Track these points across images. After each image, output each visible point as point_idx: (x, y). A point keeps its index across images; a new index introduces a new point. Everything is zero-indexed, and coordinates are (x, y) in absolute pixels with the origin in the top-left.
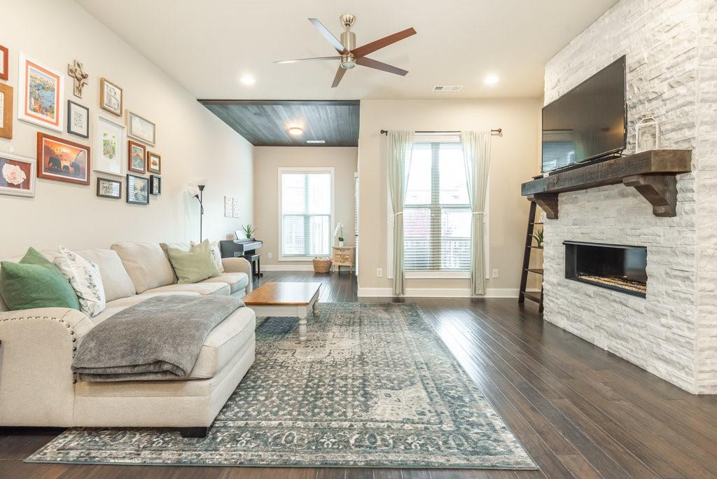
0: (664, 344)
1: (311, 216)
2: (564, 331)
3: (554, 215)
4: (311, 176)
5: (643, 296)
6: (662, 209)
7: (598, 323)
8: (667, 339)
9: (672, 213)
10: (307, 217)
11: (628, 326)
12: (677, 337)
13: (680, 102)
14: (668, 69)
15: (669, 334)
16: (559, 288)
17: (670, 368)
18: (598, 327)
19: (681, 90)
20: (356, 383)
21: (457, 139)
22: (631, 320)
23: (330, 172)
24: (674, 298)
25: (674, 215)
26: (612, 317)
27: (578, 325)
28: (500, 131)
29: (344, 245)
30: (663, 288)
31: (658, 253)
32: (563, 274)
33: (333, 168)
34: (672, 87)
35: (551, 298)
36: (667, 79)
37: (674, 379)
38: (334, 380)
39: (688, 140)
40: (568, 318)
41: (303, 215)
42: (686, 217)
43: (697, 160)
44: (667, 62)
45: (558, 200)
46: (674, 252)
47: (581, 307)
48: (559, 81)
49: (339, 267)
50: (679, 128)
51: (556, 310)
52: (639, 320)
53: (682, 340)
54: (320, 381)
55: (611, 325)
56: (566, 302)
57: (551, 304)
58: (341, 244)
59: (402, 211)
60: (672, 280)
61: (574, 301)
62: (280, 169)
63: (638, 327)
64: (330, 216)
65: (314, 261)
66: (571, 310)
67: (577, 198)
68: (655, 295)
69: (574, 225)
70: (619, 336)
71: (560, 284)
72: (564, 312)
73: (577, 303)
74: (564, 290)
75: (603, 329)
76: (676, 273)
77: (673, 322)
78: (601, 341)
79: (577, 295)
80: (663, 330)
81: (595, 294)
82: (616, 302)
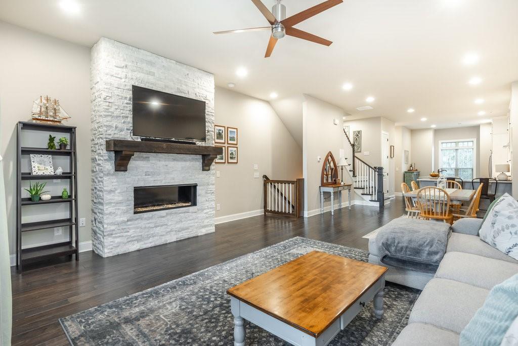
0: (205, 221)
3: (122, 169)
5: (196, 205)
7: (168, 230)
8: (207, 218)
11: (189, 222)
15: (207, 216)
16: (129, 223)
17: (207, 229)
22: (191, 218)
24: (208, 201)
27: (150, 240)
30: (204, 199)
32: (132, 211)
40: (138, 241)
47: (155, 227)
48: (126, 66)
52: (194, 215)
55: (178, 226)
56: (138, 230)
61: (147, 225)
67: (149, 157)
68: (201, 203)
69: (146, 175)
70: (183, 229)
71: (128, 221)
72: (134, 239)
73: (151, 226)
74: (136, 222)
75: (173, 231)
76: (209, 192)
77: (208, 210)
78: (172, 238)
79: (150, 221)
80: (204, 215)
81: (167, 214)
82: (182, 213)
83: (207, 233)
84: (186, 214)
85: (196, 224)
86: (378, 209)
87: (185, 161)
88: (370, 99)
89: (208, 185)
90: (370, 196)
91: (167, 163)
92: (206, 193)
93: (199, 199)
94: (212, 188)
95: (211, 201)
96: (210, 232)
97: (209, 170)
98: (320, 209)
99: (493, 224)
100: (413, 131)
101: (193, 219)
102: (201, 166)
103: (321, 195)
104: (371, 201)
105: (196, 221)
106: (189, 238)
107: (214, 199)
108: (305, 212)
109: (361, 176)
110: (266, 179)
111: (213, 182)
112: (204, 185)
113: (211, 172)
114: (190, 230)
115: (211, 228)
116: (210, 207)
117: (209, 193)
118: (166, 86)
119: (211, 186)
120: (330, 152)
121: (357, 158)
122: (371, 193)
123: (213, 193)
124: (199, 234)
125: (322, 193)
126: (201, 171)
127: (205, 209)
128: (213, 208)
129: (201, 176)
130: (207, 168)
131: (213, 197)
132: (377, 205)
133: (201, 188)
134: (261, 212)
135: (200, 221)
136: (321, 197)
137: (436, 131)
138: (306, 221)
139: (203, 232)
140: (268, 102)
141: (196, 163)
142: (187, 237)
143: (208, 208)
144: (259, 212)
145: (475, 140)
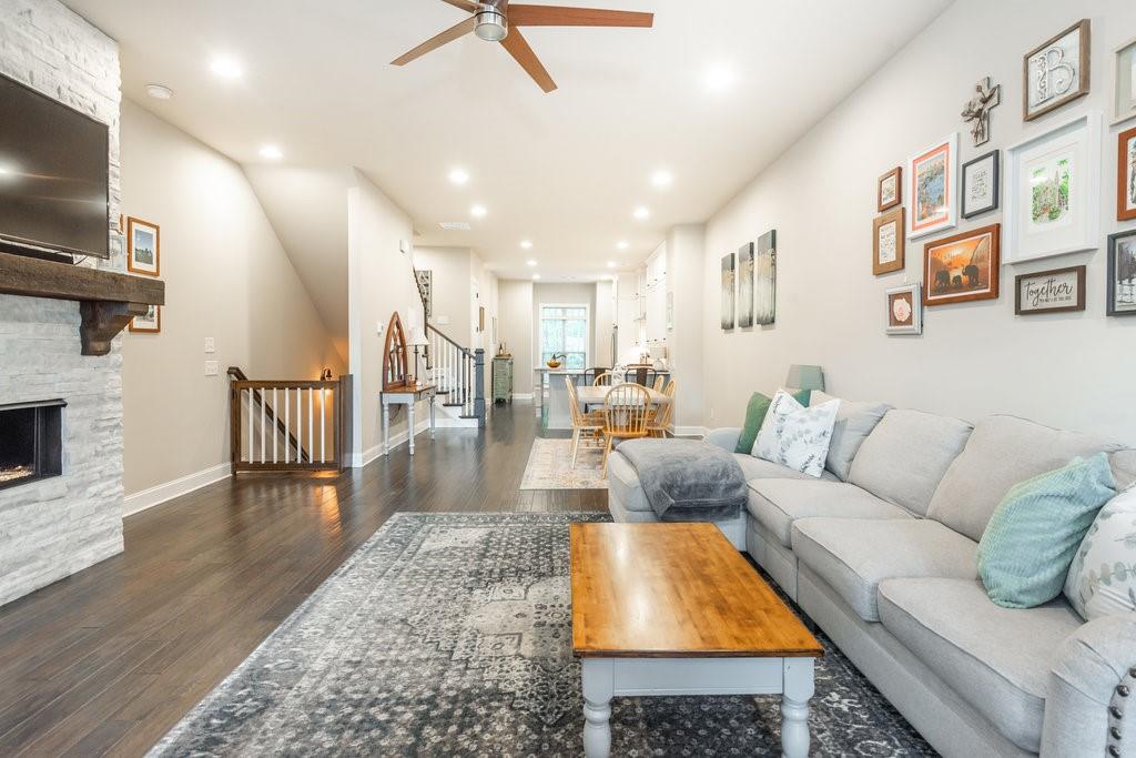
0: (94, 521)
8: (99, 510)
12: (107, 500)
15: (100, 502)
17: (98, 546)
20: (494, 551)
22: (44, 520)
24: (104, 454)
30: (89, 449)
38: (520, 553)
52: (56, 509)
54: (537, 553)
60: (101, 434)
63: (55, 522)
76: (105, 424)
77: (102, 486)
80: (92, 501)
82: (11, 506)
83: (99, 559)
84: (27, 508)
85: (63, 537)
86: (476, 433)
87: (21, 319)
88: (478, 211)
89: (101, 399)
90: (460, 408)
92: (96, 428)
93: (70, 449)
94: (115, 410)
95: (112, 452)
96: (107, 554)
97: (107, 351)
98: (380, 445)
99: (780, 432)
100: (503, 282)
101: (53, 522)
102: (78, 338)
103: (383, 411)
104: (462, 417)
105: (61, 527)
106: (37, 591)
107: (122, 446)
108: (354, 455)
109: (442, 366)
110: (238, 380)
111: (118, 392)
112: (86, 403)
113: (113, 357)
114: (40, 563)
115: (112, 540)
116: (107, 473)
117: (105, 428)
119: (110, 406)
120: (396, 313)
121: (431, 327)
122: (461, 402)
123: (117, 426)
124: (74, 571)
125: (386, 408)
126: (77, 356)
127: (90, 483)
128: (118, 475)
129: (77, 372)
130: (100, 346)
131: (117, 439)
132: (474, 424)
133: (78, 412)
134: (224, 473)
135: (76, 524)
136: (382, 415)
137: (537, 286)
138: (357, 477)
139: (87, 557)
140: (239, 165)
141: (59, 325)
142: (28, 588)
143: (102, 479)
144: (217, 472)
145: (588, 306)
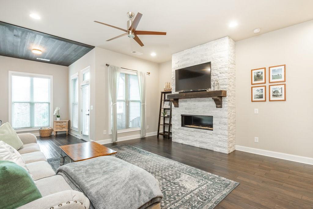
0: (219, 143)
1: (35, 103)
2: (182, 144)
3: (177, 106)
4: (35, 79)
5: (212, 130)
6: (219, 106)
7: (195, 139)
8: (220, 141)
9: (221, 107)
10: (32, 104)
11: (207, 139)
12: (223, 140)
13: (223, 78)
14: (220, 68)
15: (220, 139)
16: (179, 130)
17: (220, 149)
18: (196, 141)
19: (224, 75)
21: (136, 74)
22: (208, 137)
23: (49, 78)
24: (222, 129)
25: (222, 107)
26: (202, 137)
27: (187, 141)
28: (149, 73)
29: (60, 120)
30: (218, 127)
31: (217, 118)
32: (181, 125)
33: (52, 76)
34: (221, 73)
35: (176, 134)
36: (219, 71)
37: (222, 151)
39: (226, 88)
40: (183, 139)
41: (29, 103)
42: (225, 108)
43: (228, 94)
44: (220, 66)
45: (178, 101)
46: (221, 117)
47: (189, 135)
48: (179, 62)
49: (57, 132)
50: (223, 85)
51: (178, 137)
52: (211, 136)
53: (224, 140)
55: (200, 139)
56: (182, 134)
57: (176, 136)
58: (58, 119)
59: (116, 103)
60: (221, 125)
61: (186, 134)
62: (10, 72)
63: (210, 139)
64: (49, 103)
65: (40, 131)
66: (184, 137)
67: (187, 101)
68: (216, 129)
69: (185, 109)
70: (203, 143)
71: (179, 129)
72: (182, 138)
73: (187, 134)
74: (181, 130)
75: (198, 141)
76: (222, 123)
77: (221, 136)
78: (197, 145)
79: (187, 132)
80: (218, 138)
81: (195, 131)
83: (220, 151)
84: (205, 134)
85: (212, 143)
87: (205, 101)
91: (195, 103)
92: (220, 123)
93: (214, 126)
94: (225, 120)
95: (224, 130)
102: (215, 104)
105: (212, 140)
107: (227, 129)
111: (227, 116)
114: (208, 145)
115: (224, 149)
116: (223, 134)
118: (195, 62)
119: (223, 119)
126: (215, 108)
127: (219, 134)
128: (226, 136)
129: (216, 111)
131: (225, 127)
135: (215, 141)
141: (211, 102)
142: (206, 148)
